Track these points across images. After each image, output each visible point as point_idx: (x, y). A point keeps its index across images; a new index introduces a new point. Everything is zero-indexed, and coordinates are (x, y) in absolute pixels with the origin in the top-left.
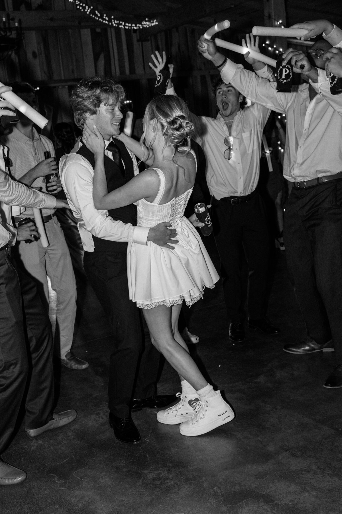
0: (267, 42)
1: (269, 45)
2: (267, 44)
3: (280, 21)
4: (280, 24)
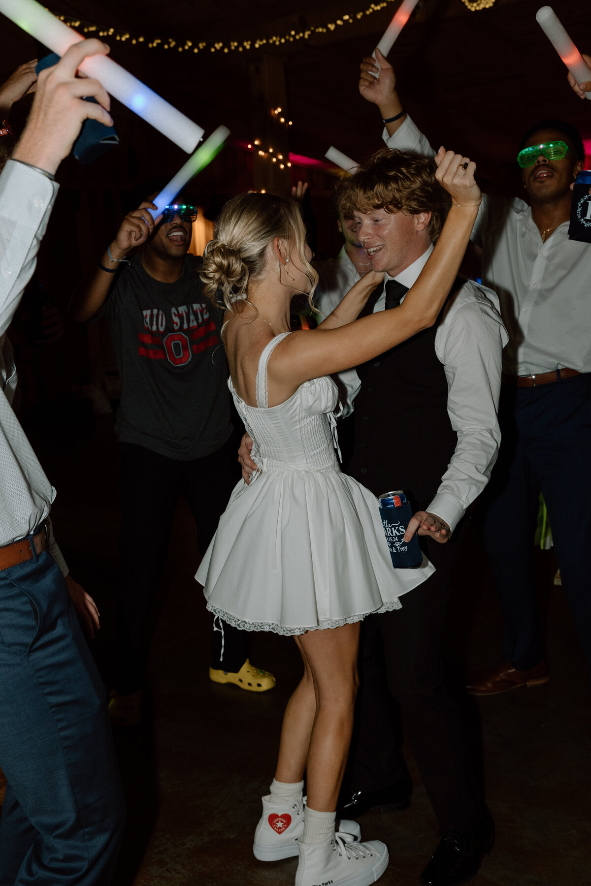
0: (256, 143)
1: (258, 148)
2: (257, 145)
3: (279, 110)
4: (279, 113)
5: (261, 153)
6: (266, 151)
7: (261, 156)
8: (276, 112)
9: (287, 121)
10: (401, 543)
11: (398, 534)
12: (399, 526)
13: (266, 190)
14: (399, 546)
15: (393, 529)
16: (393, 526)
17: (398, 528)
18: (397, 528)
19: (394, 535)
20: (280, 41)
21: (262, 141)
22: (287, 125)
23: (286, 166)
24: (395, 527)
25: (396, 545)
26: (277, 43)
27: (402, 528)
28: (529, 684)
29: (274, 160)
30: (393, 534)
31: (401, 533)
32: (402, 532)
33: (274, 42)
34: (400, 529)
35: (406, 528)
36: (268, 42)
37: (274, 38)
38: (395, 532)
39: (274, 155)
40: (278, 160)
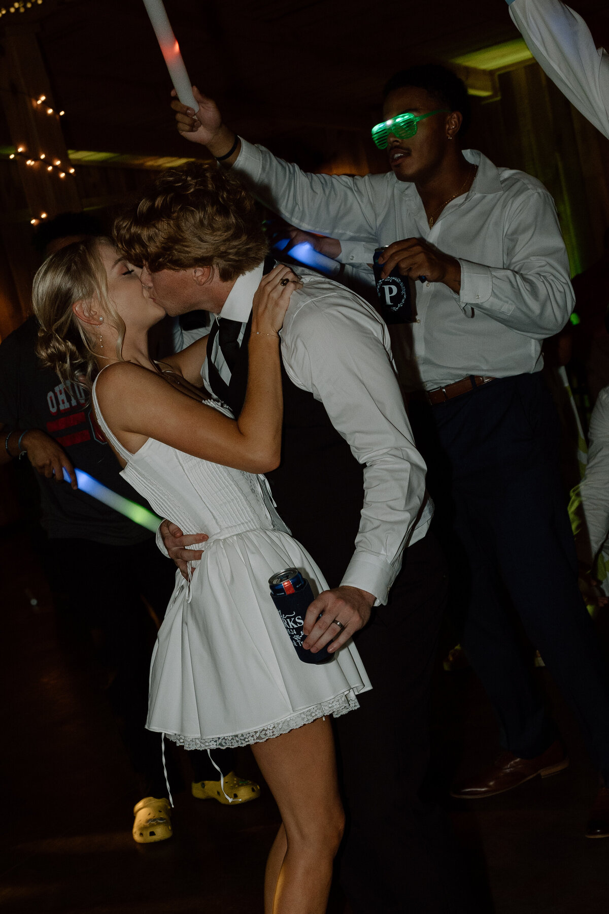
0: (20, 149)
1: (25, 156)
2: (21, 153)
3: (43, 98)
4: (43, 102)
5: (30, 163)
6: (36, 158)
7: (31, 167)
8: (39, 102)
9: (56, 111)
10: (301, 636)
11: (295, 626)
12: (294, 617)
13: (47, 212)
14: (299, 640)
15: (288, 620)
16: (288, 618)
17: (295, 620)
18: (293, 619)
19: (291, 627)
20: (25, 6)
21: (28, 145)
22: (57, 117)
23: (68, 174)
24: (290, 618)
25: (296, 639)
26: (22, 10)
27: (298, 619)
28: (544, 773)
29: (50, 168)
30: (289, 626)
31: (299, 625)
32: (300, 623)
33: (17, 10)
34: (298, 621)
35: (303, 619)
36: (8, 11)
37: (17, 5)
38: (291, 624)
39: (47, 162)
40: (55, 167)
